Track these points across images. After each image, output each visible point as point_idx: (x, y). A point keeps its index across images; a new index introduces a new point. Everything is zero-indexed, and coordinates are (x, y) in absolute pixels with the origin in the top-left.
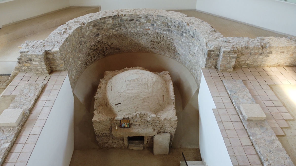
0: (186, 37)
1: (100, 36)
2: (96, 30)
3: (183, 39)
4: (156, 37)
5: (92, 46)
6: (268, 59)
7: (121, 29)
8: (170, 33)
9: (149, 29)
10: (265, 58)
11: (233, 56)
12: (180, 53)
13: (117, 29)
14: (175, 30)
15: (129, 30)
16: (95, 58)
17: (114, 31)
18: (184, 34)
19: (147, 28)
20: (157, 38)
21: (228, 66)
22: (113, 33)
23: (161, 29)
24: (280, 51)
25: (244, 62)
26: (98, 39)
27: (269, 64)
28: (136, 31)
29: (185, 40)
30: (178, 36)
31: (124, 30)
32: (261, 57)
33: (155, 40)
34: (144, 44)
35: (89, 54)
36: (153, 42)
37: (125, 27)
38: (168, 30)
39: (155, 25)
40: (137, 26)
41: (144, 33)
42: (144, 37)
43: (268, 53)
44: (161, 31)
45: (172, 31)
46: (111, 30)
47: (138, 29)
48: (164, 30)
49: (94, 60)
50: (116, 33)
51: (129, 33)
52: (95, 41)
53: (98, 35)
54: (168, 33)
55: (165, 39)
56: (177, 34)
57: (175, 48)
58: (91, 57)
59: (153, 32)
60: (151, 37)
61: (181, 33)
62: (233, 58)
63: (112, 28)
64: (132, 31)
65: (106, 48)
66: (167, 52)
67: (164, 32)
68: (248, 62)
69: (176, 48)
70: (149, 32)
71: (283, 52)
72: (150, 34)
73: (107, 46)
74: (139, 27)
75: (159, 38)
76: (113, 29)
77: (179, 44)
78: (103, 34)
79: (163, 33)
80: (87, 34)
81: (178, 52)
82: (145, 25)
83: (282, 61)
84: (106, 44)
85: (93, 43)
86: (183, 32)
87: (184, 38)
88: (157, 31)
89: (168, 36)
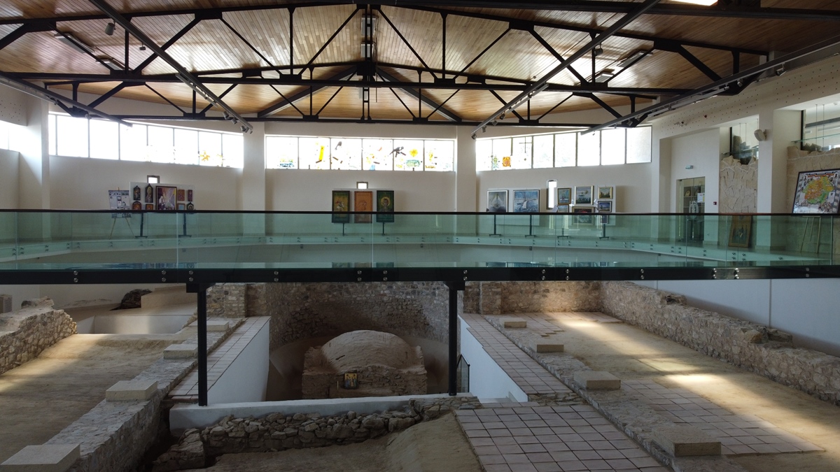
0: (439, 295)
1: (309, 300)
2: (305, 290)
3: (435, 299)
4: (395, 307)
5: (297, 313)
6: (547, 300)
7: (341, 294)
8: (416, 296)
9: (385, 295)
10: (542, 299)
11: (496, 290)
12: (433, 325)
13: (335, 293)
14: (424, 290)
15: (354, 296)
16: (298, 335)
17: (330, 296)
18: (437, 292)
19: (382, 292)
20: (397, 309)
21: (494, 306)
22: (328, 300)
23: (403, 293)
24: (559, 288)
25: (516, 305)
26: (306, 305)
27: (550, 308)
28: (364, 298)
29: (438, 300)
30: (429, 297)
31: (346, 296)
32: (536, 296)
33: (394, 312)
34: (376, 320)
35: (290, 324)
36: (391, 315)
37: (348, 292)
38: (414, 292)
39: (394, 287)
40: (366, 290)
41: (377, 301)
42: (376, 307)
43: (544, 291)
44: (403, 296)
45: (419, 292)
46: (326, 295)
47: (368, 295)
48: (407, 294)
49: (297, 338)
50: (334, 300)
51: (353, 302)
52: (302, 306)
53: (307, 297)
54: (413, 297)
55: (410, 307)
56: (427, 295)
57: (425, 319)
58: (293, 331)
59: (391, 299)
60: (388, 307)
61: (432, 291)
62: (497, 293)
63: (328, 292)
64: (358, 299)
65: (316, 322)
66: (414, 330)
67: (408, 297)
68: (521, 305)
69: (428, 318)
70: (385, 299)
71: (564, 290)
72: (385, 303)
73: (318, 320)
74: (370, 291)
75: (400, 307)
76: (330, 294)
77: (431, 310)
78: (314, 299)
79: (406, 298)
80: (293, 291)
81: (431, 324)
82: (378, 289)
83: (566, 303)
84: (317, 316)
85: (298, 309)
86: (434, 289)
87: (437, 298)
88: (397, 296)
89: (414, 302)
